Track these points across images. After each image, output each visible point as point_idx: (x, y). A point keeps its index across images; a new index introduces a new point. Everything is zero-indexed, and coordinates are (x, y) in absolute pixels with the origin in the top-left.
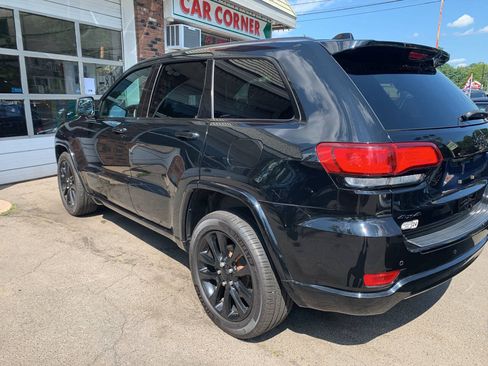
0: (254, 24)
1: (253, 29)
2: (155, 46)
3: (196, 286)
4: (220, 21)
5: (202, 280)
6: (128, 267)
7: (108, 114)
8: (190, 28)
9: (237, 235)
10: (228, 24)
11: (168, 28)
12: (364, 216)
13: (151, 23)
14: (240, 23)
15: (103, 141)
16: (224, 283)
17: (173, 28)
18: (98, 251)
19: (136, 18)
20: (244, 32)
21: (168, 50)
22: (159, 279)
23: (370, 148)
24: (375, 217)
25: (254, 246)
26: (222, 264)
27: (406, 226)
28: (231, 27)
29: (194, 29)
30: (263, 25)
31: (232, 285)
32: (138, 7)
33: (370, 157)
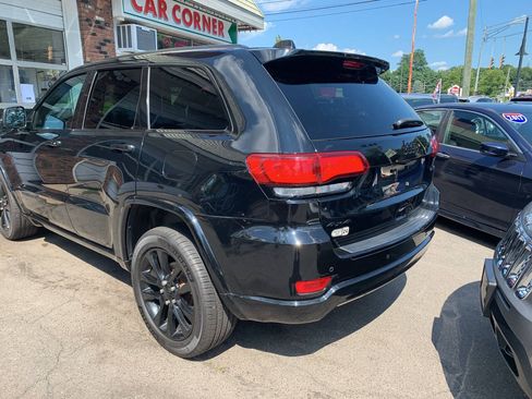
0: (217, 24)
1: (217, 30)
2: (104, 49)
3: (140, 307)
4: (178, 21)
5: (146, 301)
6: (70, 293)
7: (42, 125)
8: (143, 28)
9: (176, 251)
10: (188, 24)
11: (118, 28)
12: (295, 225)
13: (98, 22)
14: (201, 23)
15: (43, 156)
16: (167, 302)
17: (124, 28)
18: (37, 277)
19: (80, 16)
20: (206, 33)
21: (120, 52)
22: (104, 303)
23: (297, 158)
24: (305, 225)
25: (194, 261)
26: (165, 283)
27: (336, 233)
28: (192, 28)
29: (148, 29)
30: (227, 25)
31: (174, 304)
32: (82, 5)
33: (297, 167)
